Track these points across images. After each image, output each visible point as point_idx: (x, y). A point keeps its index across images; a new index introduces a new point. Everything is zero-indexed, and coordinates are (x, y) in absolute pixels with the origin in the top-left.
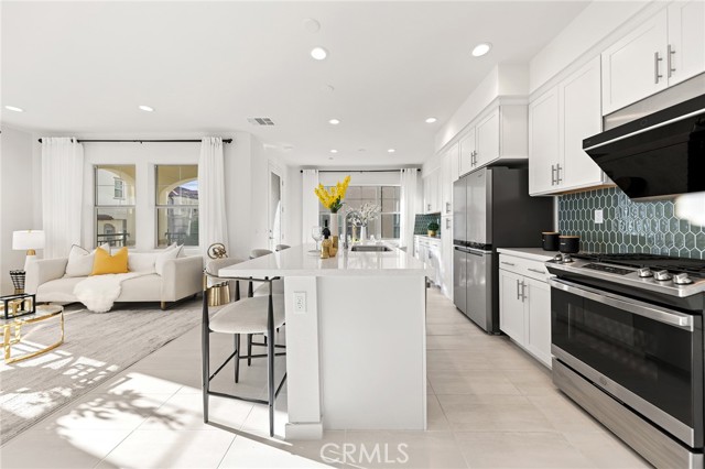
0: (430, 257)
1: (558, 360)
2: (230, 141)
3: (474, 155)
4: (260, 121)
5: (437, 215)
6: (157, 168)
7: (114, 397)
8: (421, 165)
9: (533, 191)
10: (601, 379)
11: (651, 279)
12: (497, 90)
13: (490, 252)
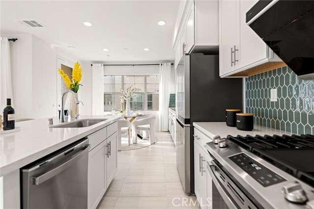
4: (29, 23)
13: (189, 125)
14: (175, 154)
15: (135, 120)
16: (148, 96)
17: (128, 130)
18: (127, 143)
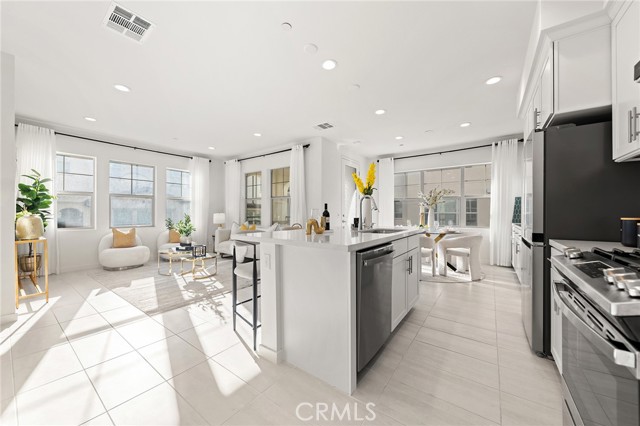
2: (307, 146)
3: (537, 113)
4: (323, 127)
6: (272, 171)
7: (214, 303)
8: (523, 135)
9: (618, 155)
13: (542, 244)
14: (520, 301)
15: (444, 238)
16: (468, 203)
17: (433, 253)
18: (431, 272)
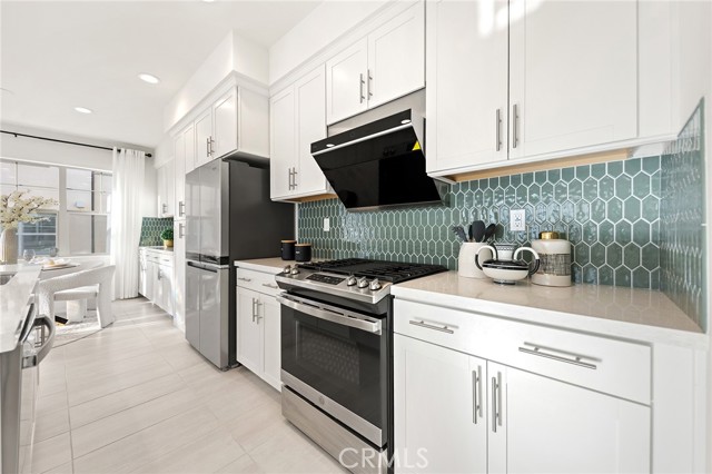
0: (159, 277)
1: (287, 387)
3: (210, 142)
5: (171, 220)
8: (153, 150)
9: (275, 196)
10: (321, 399)
11: (355, 287)
12: (231, 63)
13: (228, 266)
